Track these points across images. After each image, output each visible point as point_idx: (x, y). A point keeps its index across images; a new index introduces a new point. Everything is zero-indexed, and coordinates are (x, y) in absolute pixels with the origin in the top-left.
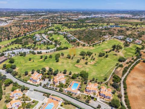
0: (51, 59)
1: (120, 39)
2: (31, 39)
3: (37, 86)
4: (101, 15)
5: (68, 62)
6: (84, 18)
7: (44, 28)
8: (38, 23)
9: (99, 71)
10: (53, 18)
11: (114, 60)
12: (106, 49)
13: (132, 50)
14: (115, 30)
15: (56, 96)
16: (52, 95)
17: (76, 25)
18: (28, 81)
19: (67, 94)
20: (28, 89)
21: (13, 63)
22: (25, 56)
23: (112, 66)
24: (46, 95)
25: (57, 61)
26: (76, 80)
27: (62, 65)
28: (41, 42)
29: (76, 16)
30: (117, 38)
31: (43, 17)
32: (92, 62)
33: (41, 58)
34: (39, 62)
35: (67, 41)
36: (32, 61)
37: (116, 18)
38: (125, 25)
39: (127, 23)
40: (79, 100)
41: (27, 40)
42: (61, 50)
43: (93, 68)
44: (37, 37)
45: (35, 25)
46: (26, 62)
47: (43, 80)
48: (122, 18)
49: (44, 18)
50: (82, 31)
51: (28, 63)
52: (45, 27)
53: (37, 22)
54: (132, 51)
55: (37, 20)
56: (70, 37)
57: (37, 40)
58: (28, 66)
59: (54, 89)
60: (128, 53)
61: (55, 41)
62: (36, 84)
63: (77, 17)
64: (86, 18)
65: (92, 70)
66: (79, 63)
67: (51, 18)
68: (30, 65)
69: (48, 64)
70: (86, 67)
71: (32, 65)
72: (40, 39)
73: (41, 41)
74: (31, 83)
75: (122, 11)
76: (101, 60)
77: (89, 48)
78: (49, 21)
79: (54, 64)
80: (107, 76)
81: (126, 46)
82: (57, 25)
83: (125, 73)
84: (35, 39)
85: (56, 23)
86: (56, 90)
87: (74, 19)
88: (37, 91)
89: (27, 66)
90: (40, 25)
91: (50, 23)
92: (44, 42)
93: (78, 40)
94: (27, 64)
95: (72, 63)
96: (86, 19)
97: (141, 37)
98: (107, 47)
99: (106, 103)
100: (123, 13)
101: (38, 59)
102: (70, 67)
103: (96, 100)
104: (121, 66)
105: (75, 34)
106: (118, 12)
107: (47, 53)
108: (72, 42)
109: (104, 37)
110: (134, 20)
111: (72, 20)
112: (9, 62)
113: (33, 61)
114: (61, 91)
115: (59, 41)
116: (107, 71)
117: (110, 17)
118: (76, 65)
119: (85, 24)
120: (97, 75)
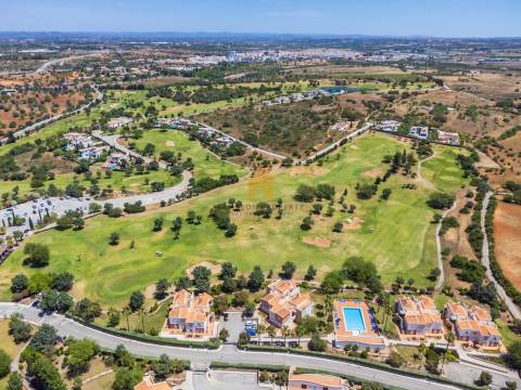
0: (198, 227)
1: (393, 133)
2: (56, 155)
3: (211, 348)
4: (266, 54)
5: (271, 233)
6: (211, 65)
7: (78, 107)
8: (37, 87)
9: (392, 250)
10: (96, 67)
11: (414, 205)
12: (369, 169)
13: (447, 166)
14: (354, 102)
15: (314, 371)
16: (295, 373)
17: (201, 91)
18: (165, 334)
19: (346, 357)
20: (187, 368)
21: (45, 264)
22: (80, 228)
23: (423, 226)
24: (270, 375)
25: (230, 234)
26: (340, 295)
27: (254, 247)
28: (106, 164)
29: (178, 58)
30: (381, 130)
31: (47, 64)
32: (350, 220)
33: (157, 229)
34: (154, 244)
35: (207, 150)
36: (124, 243)
37: (318, 60)
38: (367, 83)
39: (371, 79)
40: (401, 369)
41: (40, 160)
42: (213, 188)
43: (369, 243)
44: (83, 147)
45: (30, 95)
46: (101, 255)
47: (222, 318)
48: (338, 61)
49: (55, 67)
50: (245, 113)
51: (111, 255)
52: (81, 103)
53: (36, 84)
54: (448, 169)
55: (28, 75)
56: (213, 136)
57: (84, 156)
58: (120, 271)
59: (287, 345)
60: (442, 178)
61: (162, 154)
62: (205, 338)
63: (181, 61)
64: (219, 64)
65: (370, 248)
66: (311, 231)
67: (89, 69)
68: (127, 264)
69: (198, 248)
70: (343, 244)
71: (136, 263)
72: (99, 152)
73: (104, 161)
74: (181, 337)
75: (321, 41)
76: (375, 210)
77: (308, 170)
78: (82, 80)
79: (222, 246)
80: (430, 263)
81: (424, 153)
82: (125, 92)
83: (481, 246)
84: (77, 152)
85: (117, 87)
86: (297, 349)
87: (180, 69)
88: (224, 367)
89: (115, 268)
90: (55, 96)
91: (92, 87)
92: (123, 164)
93: (250, 146)
94: (109, 261)
95: (286, 234)
96: (223, 69)
97: (444, 121)
98: (368, 164)
99: (492, 359)
100: (328, 47)
101: (145, 235)
102: (291, 249)
103: (457, 356)
104: (451, 223)
105: (226, 125)
106: (311, 42)
107: (163, 204)
108: (230, 154)
109: (334, 127)
110: (381, 68)
111: (174, 73)
112: (26, 263)
113: (132, 247)
114: (316, 348)
115: (180, 154)
116: (417, 247)
117: (300, 59)
118: (305, 240)
119: (234, 87)
120: (396, 265)
